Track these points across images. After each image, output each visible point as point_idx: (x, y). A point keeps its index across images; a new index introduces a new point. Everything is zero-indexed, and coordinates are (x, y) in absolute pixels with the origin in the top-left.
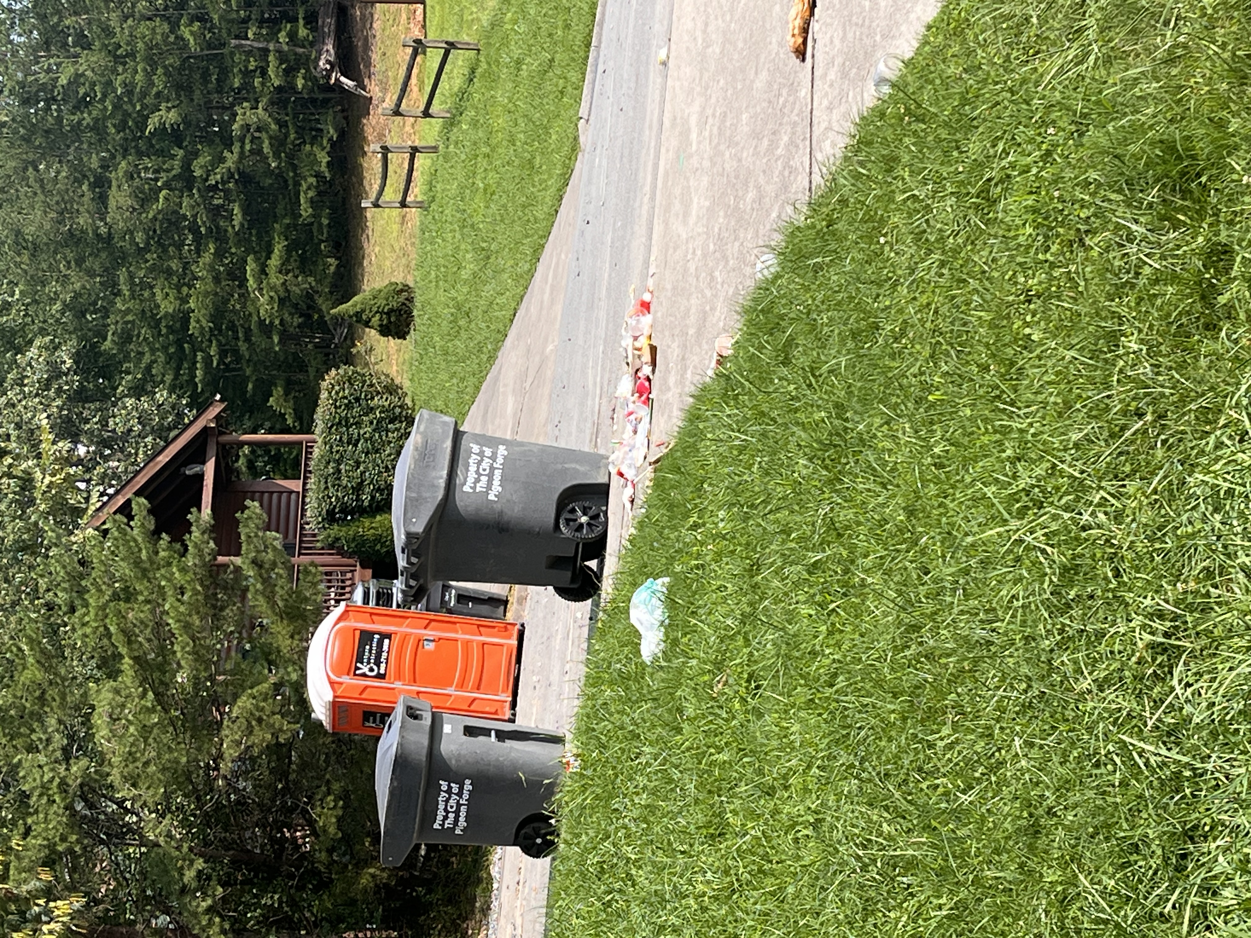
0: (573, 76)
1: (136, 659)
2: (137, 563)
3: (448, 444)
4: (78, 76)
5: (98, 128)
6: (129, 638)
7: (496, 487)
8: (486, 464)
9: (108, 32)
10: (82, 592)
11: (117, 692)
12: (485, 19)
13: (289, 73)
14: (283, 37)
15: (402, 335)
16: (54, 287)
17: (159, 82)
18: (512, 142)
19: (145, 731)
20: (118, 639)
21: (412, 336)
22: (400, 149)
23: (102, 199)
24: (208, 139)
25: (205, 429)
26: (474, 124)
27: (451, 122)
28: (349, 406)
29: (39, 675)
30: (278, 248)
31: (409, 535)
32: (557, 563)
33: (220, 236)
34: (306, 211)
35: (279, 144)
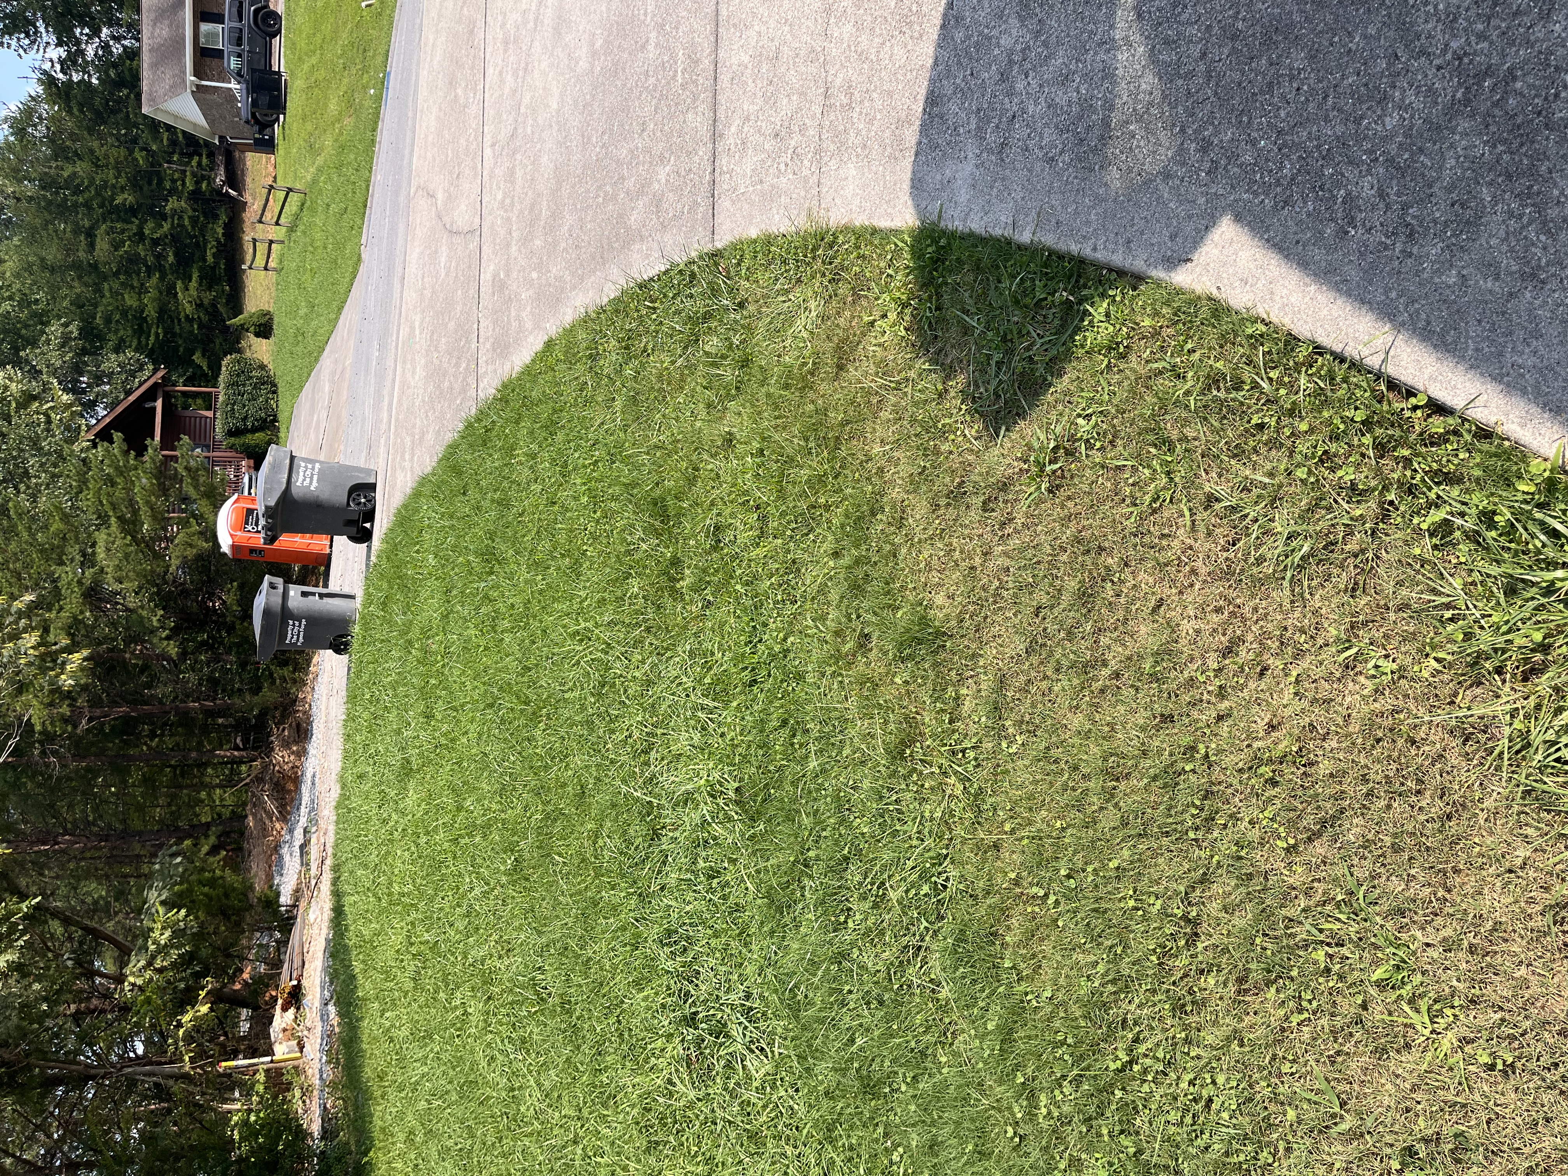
0: (359, 222)
1: (118, 518)
2: (117, 468)
3: (288, 461)
4: (75, 173)
5: (87, 205)
6: (114, 507)
7: (315, 484)
8: (308, 472)
9: (92, 151)
10: (85, 482)
11: (109, 535)
12: (309, 178)
13: (197, 183)
14: (194, 163)
15: (267, 338)
16: (65, 291)
17: (122, 181)
18: (325, 248)
19: (127, 556)
20: (107, 507)
21: (272, 339)
22: (262, 241)
23: (92, 246)
24: (153, 215)
25: (156, 384)
26: (304, 232)
27: (292, 229)
28: (238, 375)
29: (62, 526)
30: (195, 276)
31: (267, 507)
32: (349, 523)
33: (161, 269)
34: (210, 259)
35: (194, 221)
